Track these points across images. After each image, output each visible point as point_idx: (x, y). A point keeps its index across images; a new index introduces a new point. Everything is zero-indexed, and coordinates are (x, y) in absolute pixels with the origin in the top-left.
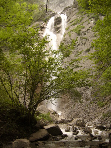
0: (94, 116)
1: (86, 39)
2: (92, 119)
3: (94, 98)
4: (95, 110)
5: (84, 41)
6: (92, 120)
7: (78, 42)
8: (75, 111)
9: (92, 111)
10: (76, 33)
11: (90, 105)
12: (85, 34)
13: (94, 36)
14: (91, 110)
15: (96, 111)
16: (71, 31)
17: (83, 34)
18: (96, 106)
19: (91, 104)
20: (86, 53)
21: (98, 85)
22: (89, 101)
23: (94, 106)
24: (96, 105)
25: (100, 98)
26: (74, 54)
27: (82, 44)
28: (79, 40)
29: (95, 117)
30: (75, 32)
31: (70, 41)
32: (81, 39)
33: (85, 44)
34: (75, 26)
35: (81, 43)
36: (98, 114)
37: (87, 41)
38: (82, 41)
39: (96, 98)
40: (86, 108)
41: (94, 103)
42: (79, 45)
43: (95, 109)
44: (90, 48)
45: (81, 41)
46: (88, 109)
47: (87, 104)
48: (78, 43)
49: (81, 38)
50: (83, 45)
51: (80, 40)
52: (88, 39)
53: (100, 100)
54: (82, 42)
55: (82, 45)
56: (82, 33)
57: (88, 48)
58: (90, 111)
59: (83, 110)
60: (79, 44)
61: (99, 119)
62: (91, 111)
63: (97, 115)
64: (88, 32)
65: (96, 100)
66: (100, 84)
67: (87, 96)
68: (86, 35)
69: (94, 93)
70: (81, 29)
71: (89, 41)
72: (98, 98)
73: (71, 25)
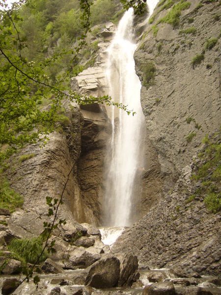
0: (188, 243)
1: (194, 33)
2: (181, 252)
3: (197, 184)
4: (197, 222)
5: (189, 38)
6: (182, 257)
7: (173, 45)
8: (152, 227)
9: (187, 225)
10: (170, 23)
11: (186, 207)
12: (191, 21)
13: (213, 20)
14: (184, 222)
15: (198, 225)
16: (160, 23)
17: (185, 23)
18: (200, 208)
19: (188, 205)
20: (194, 69)
21: (210, 143)
22: (185, 196)
23: (196, 209)
24: (202, 204)
25: (213, 183)
26: (167, 77)
27: (184, 48)
28: (176, 39)
29: (190, 245)
30: (168, 22)
31: (154, 46)
32: (180, 36)
33: (191, 44)
34: (169, 10)
35: (181, 46)
36: (201, 235)
37: (195, 36)
38: (183, 39)
39: (202, 185)
40: (174, 215)
41: (198, 200)
42: (176, 51)
43: (197, 218)
44: (204, 52)
45: (180, 41)
46: (178, 221)
47: (178, 204)
48: (175, 47)
49: (180, 33)
50: (186, 48)
51: (179, 39)
52: (197, 31)
53: (213, 190)
54: (183, 43)
55: (183, 51)
56: (184, 20)
57: (200, 53)
58: (182, 226)
59: (167, 222)
60: (176, 49)
61: (200, 254)
62: (184, 225)
63: (199, 238)
64: (198, 14)
65: (203, 189)
66: (215, 139)
67: (181, 180)
68: (193, 23)
69: (198, 168)
70: (182, 12)
71: (201, 36)
72: (207, 183)
73: (160, 9)
